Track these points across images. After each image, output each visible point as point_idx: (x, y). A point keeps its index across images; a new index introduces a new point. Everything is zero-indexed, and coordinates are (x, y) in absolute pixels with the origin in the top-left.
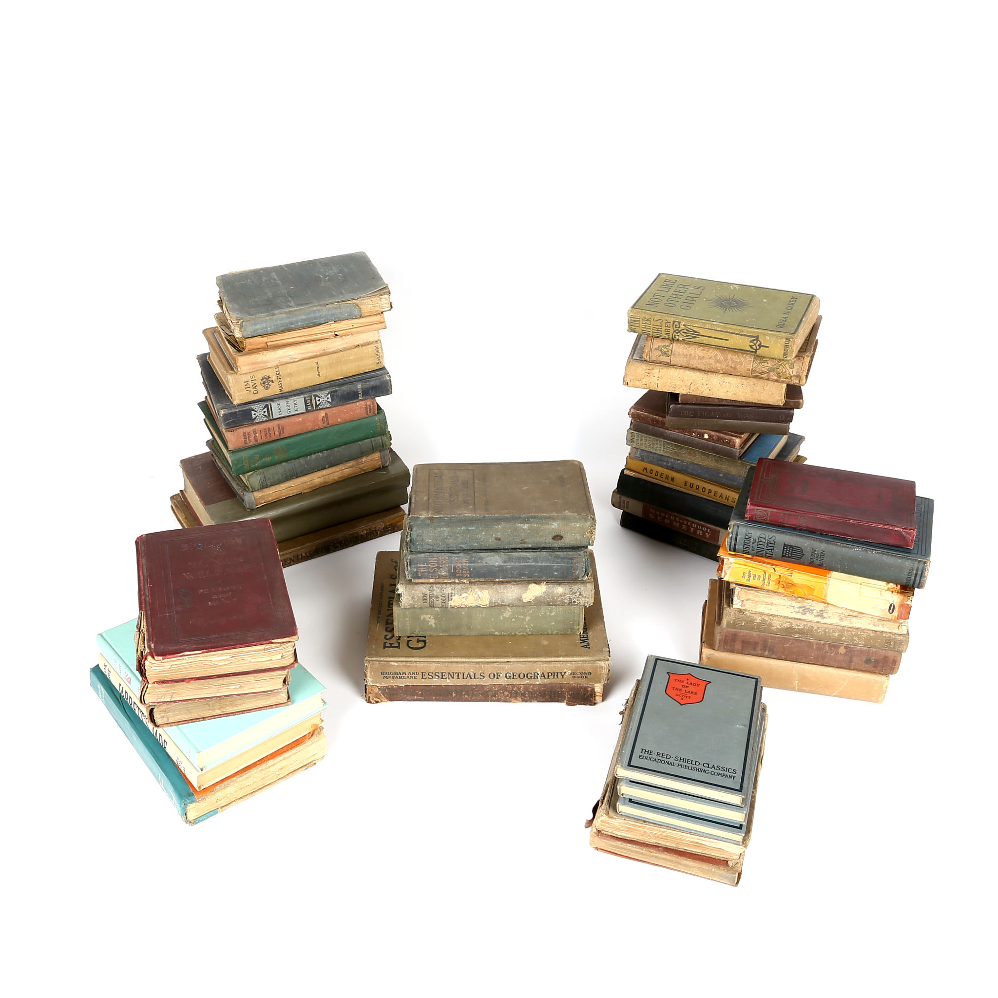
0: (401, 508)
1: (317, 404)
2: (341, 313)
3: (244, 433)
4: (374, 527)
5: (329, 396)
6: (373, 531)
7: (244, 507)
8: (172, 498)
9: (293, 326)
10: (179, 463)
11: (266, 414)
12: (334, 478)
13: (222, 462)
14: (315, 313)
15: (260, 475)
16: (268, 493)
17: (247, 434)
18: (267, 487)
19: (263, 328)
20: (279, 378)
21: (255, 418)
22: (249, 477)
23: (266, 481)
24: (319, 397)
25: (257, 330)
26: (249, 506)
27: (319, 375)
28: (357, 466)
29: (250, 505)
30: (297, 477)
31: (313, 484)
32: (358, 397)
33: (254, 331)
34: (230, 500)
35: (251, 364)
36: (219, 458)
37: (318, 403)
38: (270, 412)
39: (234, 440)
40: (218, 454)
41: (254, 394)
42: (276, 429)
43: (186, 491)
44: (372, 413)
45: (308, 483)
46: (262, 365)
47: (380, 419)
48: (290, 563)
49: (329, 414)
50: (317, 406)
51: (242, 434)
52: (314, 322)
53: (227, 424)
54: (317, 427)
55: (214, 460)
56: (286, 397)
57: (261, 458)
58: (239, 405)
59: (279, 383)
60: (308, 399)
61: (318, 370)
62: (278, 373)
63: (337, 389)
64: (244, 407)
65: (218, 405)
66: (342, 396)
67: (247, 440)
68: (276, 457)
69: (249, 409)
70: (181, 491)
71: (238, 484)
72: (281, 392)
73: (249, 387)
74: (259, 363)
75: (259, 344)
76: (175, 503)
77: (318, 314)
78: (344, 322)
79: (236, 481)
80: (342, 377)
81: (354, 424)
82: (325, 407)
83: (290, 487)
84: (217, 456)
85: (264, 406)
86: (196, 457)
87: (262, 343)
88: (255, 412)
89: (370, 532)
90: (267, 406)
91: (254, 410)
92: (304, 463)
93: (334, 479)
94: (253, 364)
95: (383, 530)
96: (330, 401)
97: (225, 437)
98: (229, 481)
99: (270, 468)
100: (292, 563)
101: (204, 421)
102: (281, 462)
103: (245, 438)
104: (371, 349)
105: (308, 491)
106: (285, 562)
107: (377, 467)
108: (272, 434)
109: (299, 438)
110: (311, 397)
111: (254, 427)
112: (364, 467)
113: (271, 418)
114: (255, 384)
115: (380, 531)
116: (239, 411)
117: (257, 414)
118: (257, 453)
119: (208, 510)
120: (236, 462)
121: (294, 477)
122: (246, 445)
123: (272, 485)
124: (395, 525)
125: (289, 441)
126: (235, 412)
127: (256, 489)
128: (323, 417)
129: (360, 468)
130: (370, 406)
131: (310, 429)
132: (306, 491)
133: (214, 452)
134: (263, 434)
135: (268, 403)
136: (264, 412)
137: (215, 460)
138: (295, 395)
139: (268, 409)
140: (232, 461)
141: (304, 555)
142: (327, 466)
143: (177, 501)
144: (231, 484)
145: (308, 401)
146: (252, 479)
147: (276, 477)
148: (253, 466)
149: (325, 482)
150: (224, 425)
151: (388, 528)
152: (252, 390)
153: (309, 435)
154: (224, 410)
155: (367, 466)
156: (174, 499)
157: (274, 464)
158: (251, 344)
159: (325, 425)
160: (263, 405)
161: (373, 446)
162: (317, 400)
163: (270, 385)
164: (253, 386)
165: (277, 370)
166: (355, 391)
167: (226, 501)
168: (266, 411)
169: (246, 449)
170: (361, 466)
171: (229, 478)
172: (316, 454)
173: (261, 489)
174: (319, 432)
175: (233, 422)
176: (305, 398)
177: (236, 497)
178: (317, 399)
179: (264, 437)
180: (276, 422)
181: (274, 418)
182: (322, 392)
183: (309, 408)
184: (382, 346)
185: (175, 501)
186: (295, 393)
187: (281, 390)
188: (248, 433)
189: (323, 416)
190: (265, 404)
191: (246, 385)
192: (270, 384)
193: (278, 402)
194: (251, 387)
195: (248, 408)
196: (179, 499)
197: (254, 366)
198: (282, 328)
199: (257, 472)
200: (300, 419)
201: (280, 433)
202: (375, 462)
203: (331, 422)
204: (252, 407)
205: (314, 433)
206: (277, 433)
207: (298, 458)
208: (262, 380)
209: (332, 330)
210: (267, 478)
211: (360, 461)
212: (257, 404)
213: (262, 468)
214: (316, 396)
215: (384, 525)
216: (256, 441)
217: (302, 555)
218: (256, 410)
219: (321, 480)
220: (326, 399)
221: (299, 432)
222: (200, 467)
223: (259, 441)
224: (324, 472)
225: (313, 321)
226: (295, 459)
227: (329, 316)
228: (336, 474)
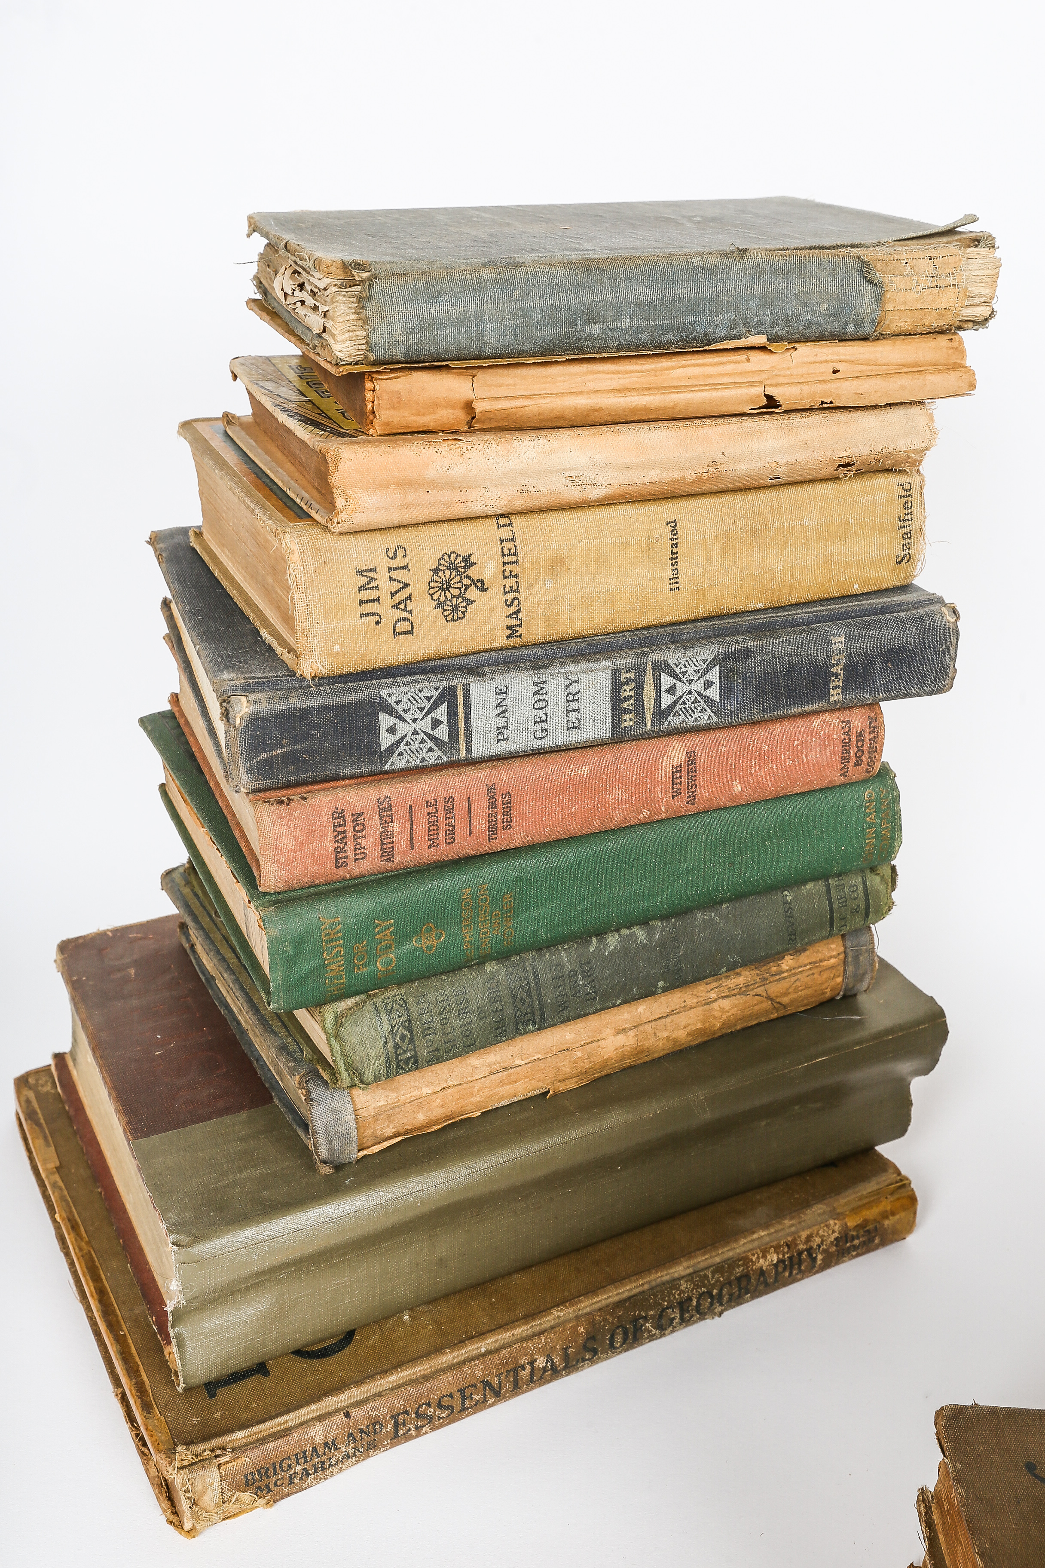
0: (879, 1156)
1: (663, 706)
2: (802, 298)
3: (339, 815)
4: (804, 1235)
5: (714, 675)
6: (800, 1253)
7: (305, 1155)
8: (22, 1082)
9: (595, 330)
10: (53, 953)
11: (442, 732)
12: (675, 1035)
13: (218, 953)
14: (696, 281)
15: (389, 1012)
16: (416, 1093)
17: (349, 818)
18: (415, 1064)
19: (462, 321)
20: (511, 576)
21: (391, 750)
22: (339, 1021)
23: (412, 1041)
24: (675, 676)
25: (437, 323)
26: (331, 1149)
27: (675, 580)
28: (759, 991)
29: (336, 1144)
30: (543, 1025)
31: (596, 1059)
32: (823, 693)
33: (422, 329)
34: (243, 1115)
35: (397, 484)
36: (207, 937)
37: (667, 700)
38: (461, 725)
39: (287, 843)
40: (205, 921)
41: (396, 634)
42: (481, 808)
43: (74, 1060)
44: (864, 766)
45: (579, 1054)
46: (445, 495)
47: (878, 800)
48: (485, 1401)
49: (702, 758)
50: (661, 714)
51: (326, 818)
52: (682, 328)
53: (261, 770)
54: (646, 813)
55: (186, 946)
56: (538, 665)
57: (402, 936)
58: (320, 680)
59: (510, 596)
60: (630, 680)
61: (674, 558)
62: (508, 545)
63: (749, 644)
64: (349, 691)
65: (226, 675)
66: (765, 678)
67: (350, 848)
68: (467, 935)
69: (371, 703)
70: (59, 1058)
71: (283, 1049)
72: (512, 642)
73: (377, 600)
74: (432, 485)
75: (435, 405)
76: (28, 1101)
77: (706, 290)
78: (804, 350)
79: (275, 1033)
80: (760, 606)
81: (787, 809)
82: (690, 723)
83: (505, 1069)
84: (202, 928)
85: (435, 694)
86: (121, 933)
87: (449, 404)
88: (394, 721)
89: (791, 1258)
90: (448, 695)
91: (390, 711)
92: (576, 966)
93: (675, 1041)
94: (404, 484)
95: (834, 1249)
96: (716, 698)
97: (244, 836)
98: (243, 1032)
99: (434, 982)
100: (491, 1401)
101: (158, 794)
102: (482, 961)
103: (340, 837)
104: (885, 495)
105: (572, 1085)
106: (463, 1398)
107: (828, 994)
108: (461, 830)
109: (570, 854)
110: (640, 670)
111: (386, 790)
112: (786, 994)
113: (463, 754)
114: (406, 585)
115: (825, 1252)
116: (326, 708)
117: (403, 728)
118: (386, 913)
119: (144, 1159)
120: (290, 950)
121: (531, 1027)
122: (341, 872)
123: (436, 1058)
124: (876, 1228)
125: (528, 864)
126: (306, 712)
127: (369, 1076)
128: (677, 769)
129: (770, 998)
130: (860, 735)
131: (617, 817)
132: (562, 1087)
133: (191, 913)
134: (421, 827)
135: (458, 682)
136: (436, 723)
137: (192, 946)
138: (575, 657)
139: (452, 713)
140: (273, 944)
141: (541, 1362)
142: (661, 984)
143: (38, 1096)
144: (251, 1044)
145: (627, 691)
146: (352, 1033)
147: (456, 1023)
148: (365, 970)
149: (638, 1052)
150: (249, 771)
151: (853, 1239)
152: (390, 615)
153: (611, 844)
154: (252, 697)
155: (796, 990)
156: (30, 1087)
157: (454, 969)
158: (398, 402)
159: (680, 804)
160: (431, 687)
161: (831, 912)
162: (663, 689)
163: (470, 602)
164: (393, 595)
165: (506, 533)
166: (821, 660)
167: (228, 1120)
168: (444, 718)
169: (338, 890)
170: (775, 989)
171: (245, 1018)
172: (625, 932)
173: (388, 1075)
174: (650, 834)
175: (290, 758)
176: (615, 674)
177: (271, 1098)
178: (666, 681)
179: (421, 842)
180: (483, 775)
181: (475, 754)
182: (690, 653)
183: (628, 721)
184: (924, 491)
185: (31, 1095)
186: (570, 647)
187: (513, 631)
188: (357, 817)
189: (676, 761)
190: (442, 685)
191: (362, 588)
192: (468, 595)
193: (500, 681)
194: (387, 601)
195: (363, 695)
196: (48, 1088)
197: (411, 497)
198: (548, 333)
199: (378, 1001)
200: (585, 771)
201: (493, 829)
202: (825, 975)
203: (705, 793)
204: (384, 693)
205: (631, 840)
206: (480, 824)
207: (552, 944)
208: (436, 571)
209: (756, 379)
210: (417, 1028)
211: (774, 969)
212: (409, 683)
213: (400, 983)
214: (661, 667)
215: (837, 1228)
216: (387, 854)
217: (532, 1363)
218: (400, 709)
219: (627, 1041)
220: (699, 686)
221: (574, 828)
222: (132, 971)
223: (398, 858)
224: (642, 1009)
225: (679, 320)
226: (539, 949)
227: (752, 304)
228: (682, 1019)
